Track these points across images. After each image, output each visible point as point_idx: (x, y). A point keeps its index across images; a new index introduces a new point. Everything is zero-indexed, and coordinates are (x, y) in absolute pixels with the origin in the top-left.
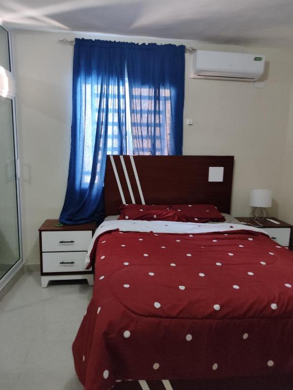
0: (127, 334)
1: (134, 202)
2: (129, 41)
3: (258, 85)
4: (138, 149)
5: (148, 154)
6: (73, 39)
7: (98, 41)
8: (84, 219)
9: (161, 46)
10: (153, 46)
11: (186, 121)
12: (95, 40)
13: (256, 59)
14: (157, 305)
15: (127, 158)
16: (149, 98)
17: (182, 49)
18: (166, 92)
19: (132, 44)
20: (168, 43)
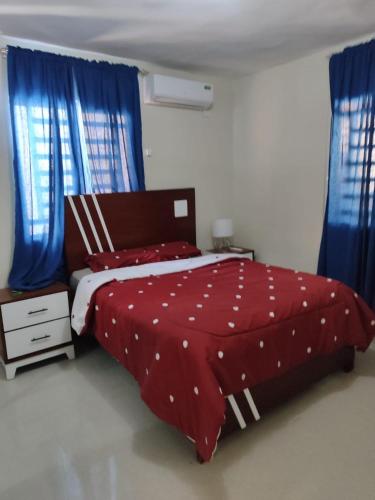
0: (221, 355)
1: (101, 250)
2: (77, 56)
3: (206, 113)
4: (98, 187)
5: (109, 191)
6: (5, 46)
7: (38, 53)
8: (47, 280)
9: (113, 65)
10: (104, 64)
11: (146, 152)
12: (36, 51)
13: (206, 88)
14: (232, 325)
15: (88, 198)
16: (105, 125)
17: (135, 71)
18: (123, 119)
19: (81, 60)
20: (119, 62)
